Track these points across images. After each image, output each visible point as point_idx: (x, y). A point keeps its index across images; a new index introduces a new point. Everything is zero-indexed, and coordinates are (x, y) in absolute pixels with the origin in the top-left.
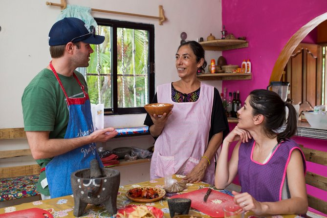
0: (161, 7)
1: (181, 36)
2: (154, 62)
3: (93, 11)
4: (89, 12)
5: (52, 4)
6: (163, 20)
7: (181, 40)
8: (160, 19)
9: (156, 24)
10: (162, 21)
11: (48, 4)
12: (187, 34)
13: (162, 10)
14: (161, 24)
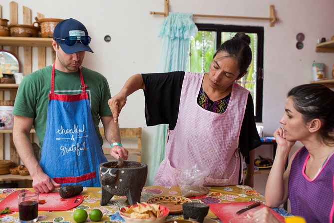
0: (272, 7)
1: (297, 38)
2: (262, 67)
3: (194, 16)
4: (190, 17)
5: (155, 13)
6: (275, 20)
7: (296, 41)
8: (270, 19)
9: (266, 26)
10: (273, 21)
11: (151, 13)
12: (305, 34)
13: (272, 10)
14: (272, 25)
